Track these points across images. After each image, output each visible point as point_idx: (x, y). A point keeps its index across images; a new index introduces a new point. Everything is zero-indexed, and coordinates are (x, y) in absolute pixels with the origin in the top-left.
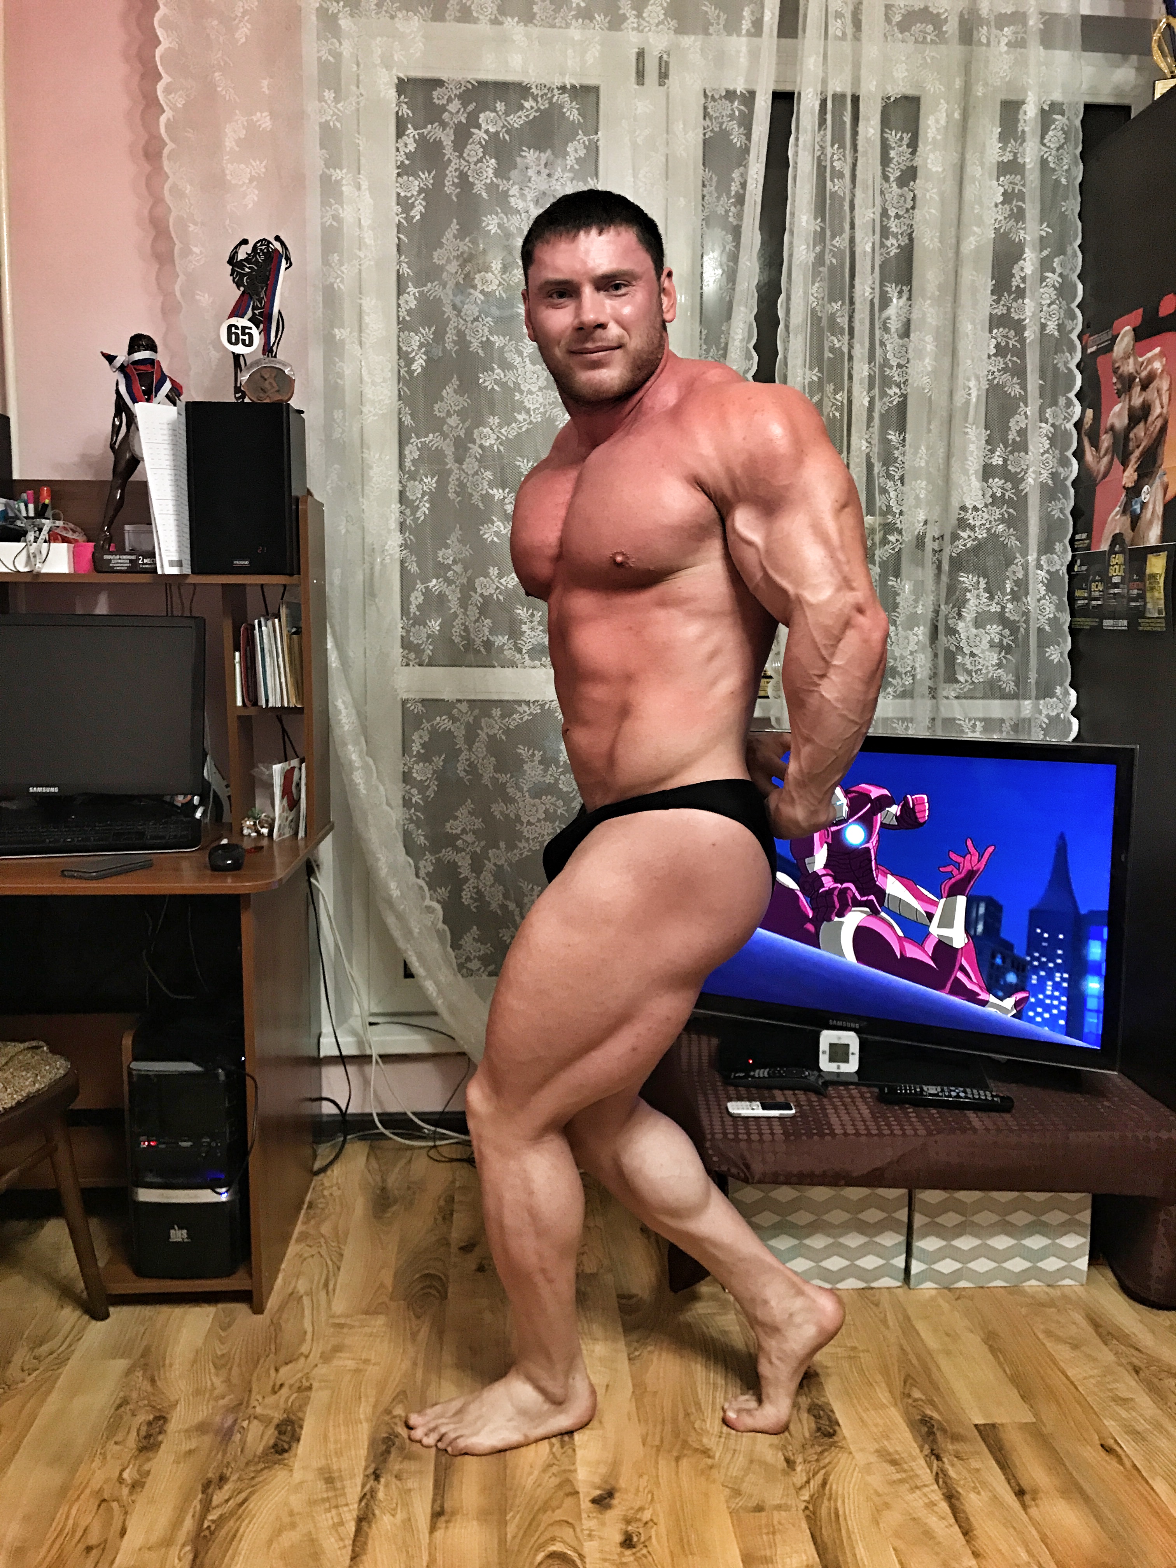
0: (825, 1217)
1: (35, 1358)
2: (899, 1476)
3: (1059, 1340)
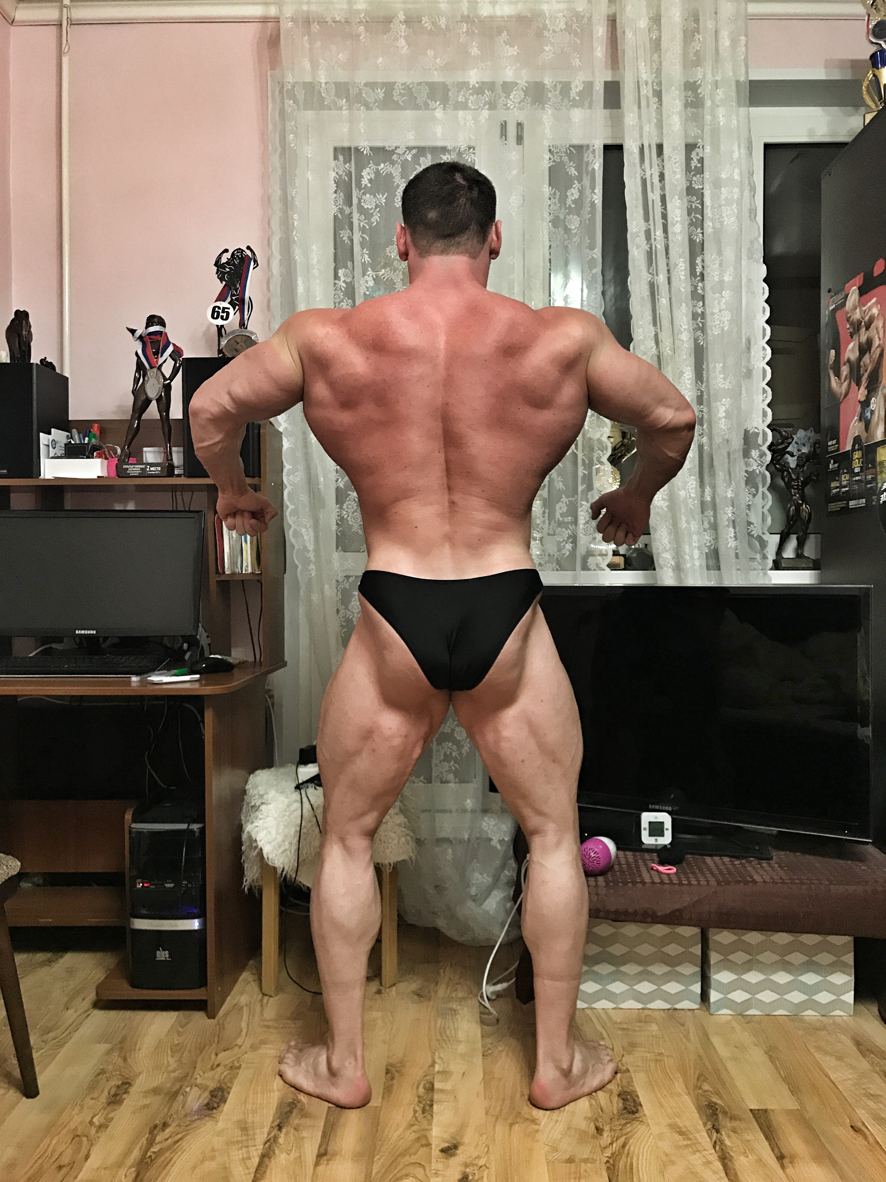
0: (635, 950)
1: (43, 1041)
2: (685, 1143)
3: (826, 1053)
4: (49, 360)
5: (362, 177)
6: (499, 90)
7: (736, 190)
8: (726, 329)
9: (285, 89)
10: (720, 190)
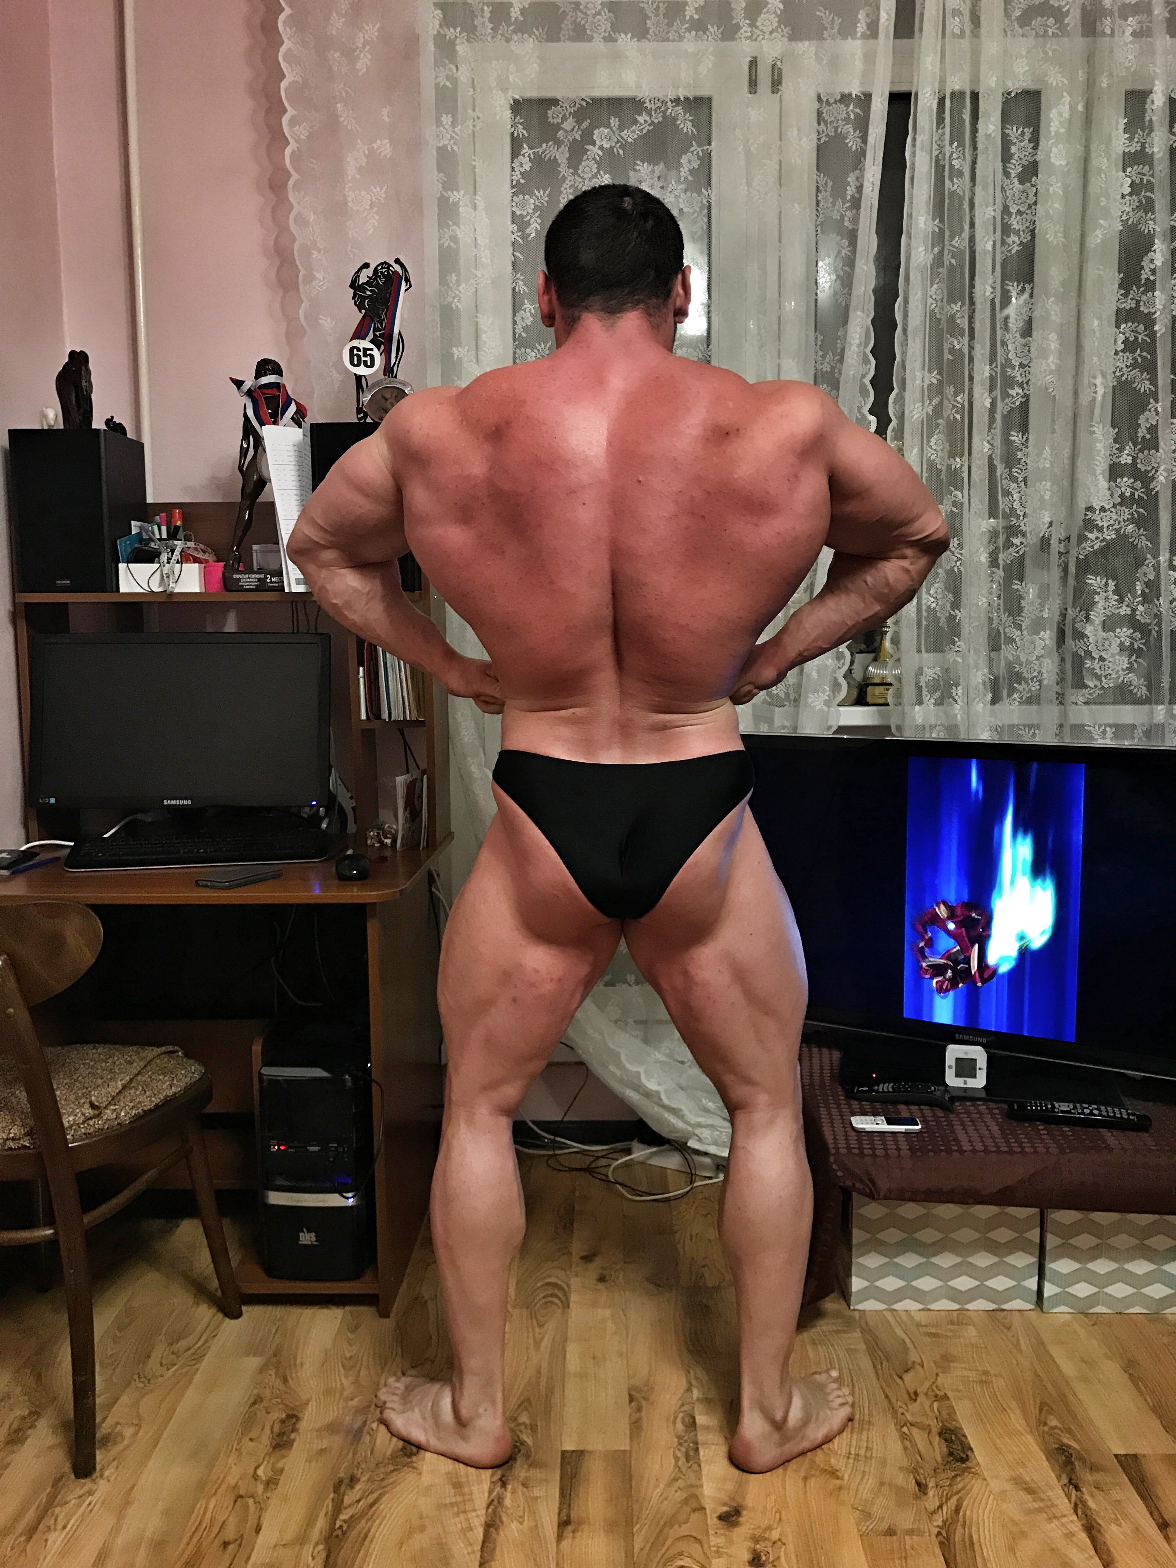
0: (952, 1235)
1: (173, 1353)
2: (1036, 1505)
4: (116, 420)
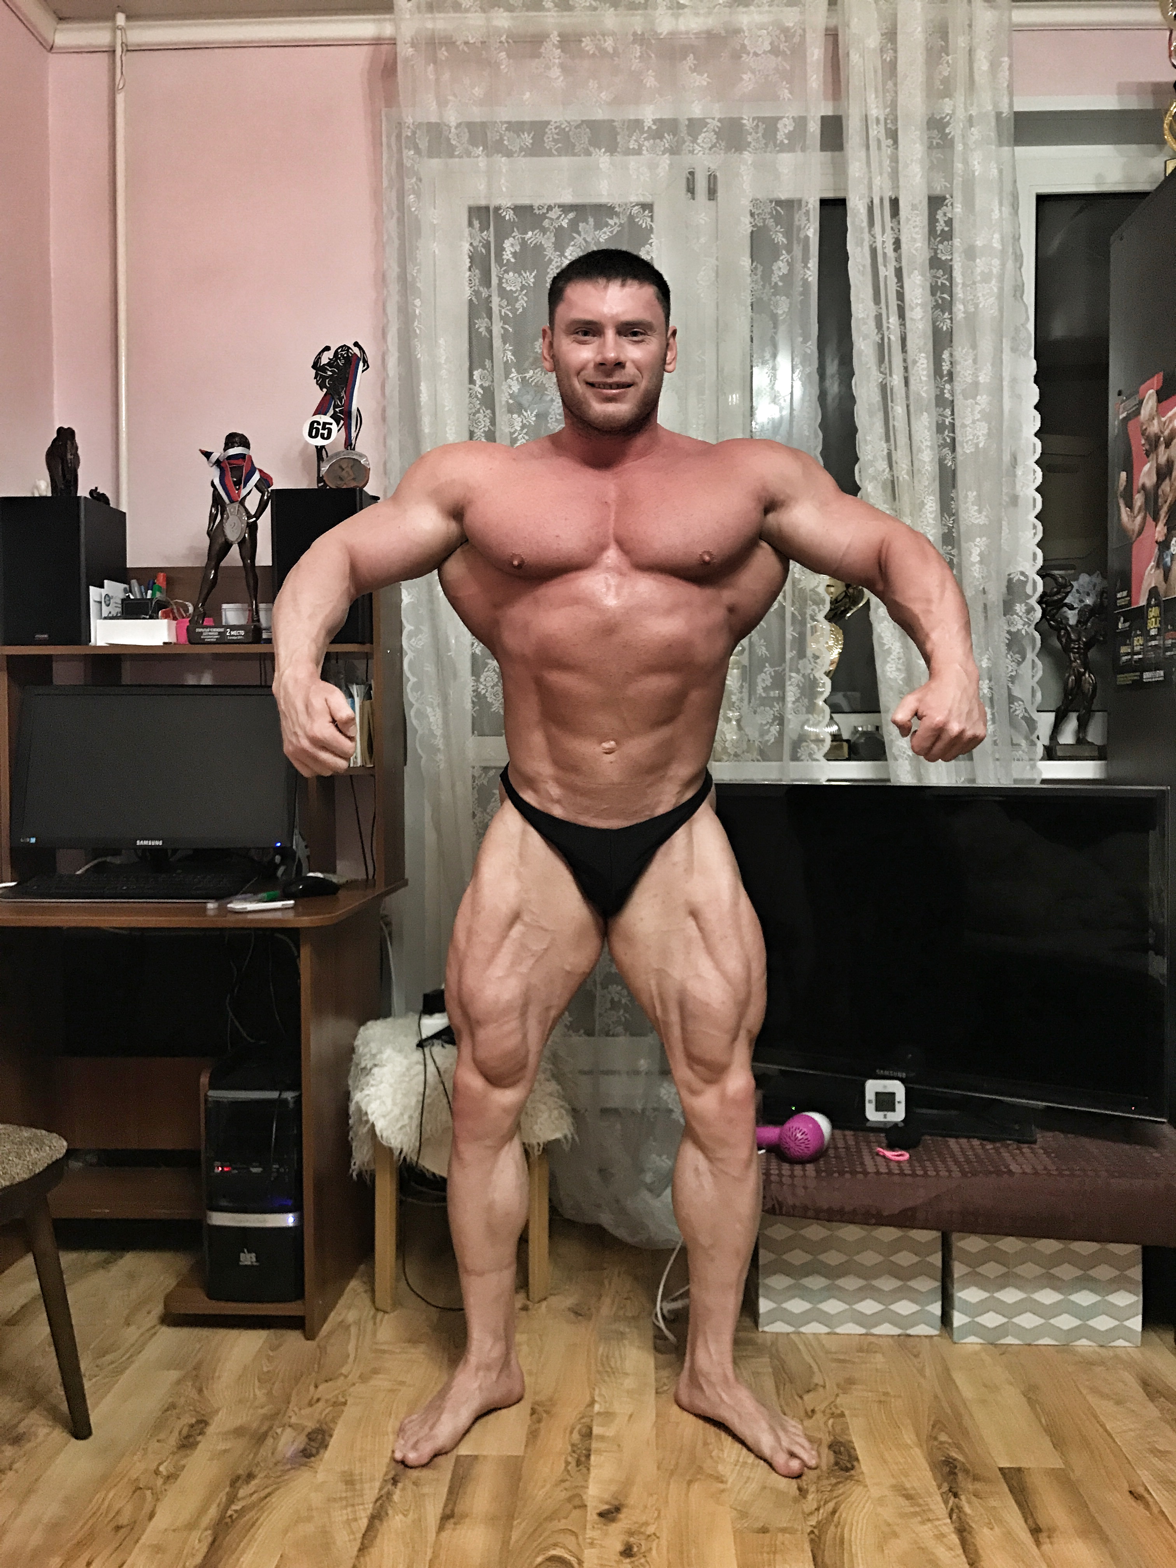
0: (856, 1258)
2: (912, 1510)
3: (1104, 1396)
4: (100, 491)
5: (503, 249)
6: (683, 131)
7: (996, 262)
8: (981, 445)
9: (404, 135)
10: (974, 261)
